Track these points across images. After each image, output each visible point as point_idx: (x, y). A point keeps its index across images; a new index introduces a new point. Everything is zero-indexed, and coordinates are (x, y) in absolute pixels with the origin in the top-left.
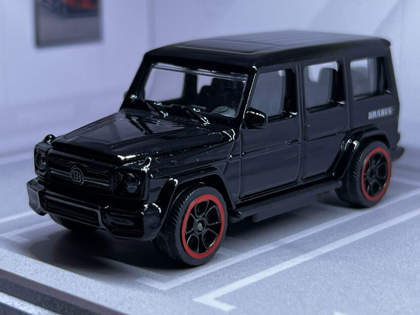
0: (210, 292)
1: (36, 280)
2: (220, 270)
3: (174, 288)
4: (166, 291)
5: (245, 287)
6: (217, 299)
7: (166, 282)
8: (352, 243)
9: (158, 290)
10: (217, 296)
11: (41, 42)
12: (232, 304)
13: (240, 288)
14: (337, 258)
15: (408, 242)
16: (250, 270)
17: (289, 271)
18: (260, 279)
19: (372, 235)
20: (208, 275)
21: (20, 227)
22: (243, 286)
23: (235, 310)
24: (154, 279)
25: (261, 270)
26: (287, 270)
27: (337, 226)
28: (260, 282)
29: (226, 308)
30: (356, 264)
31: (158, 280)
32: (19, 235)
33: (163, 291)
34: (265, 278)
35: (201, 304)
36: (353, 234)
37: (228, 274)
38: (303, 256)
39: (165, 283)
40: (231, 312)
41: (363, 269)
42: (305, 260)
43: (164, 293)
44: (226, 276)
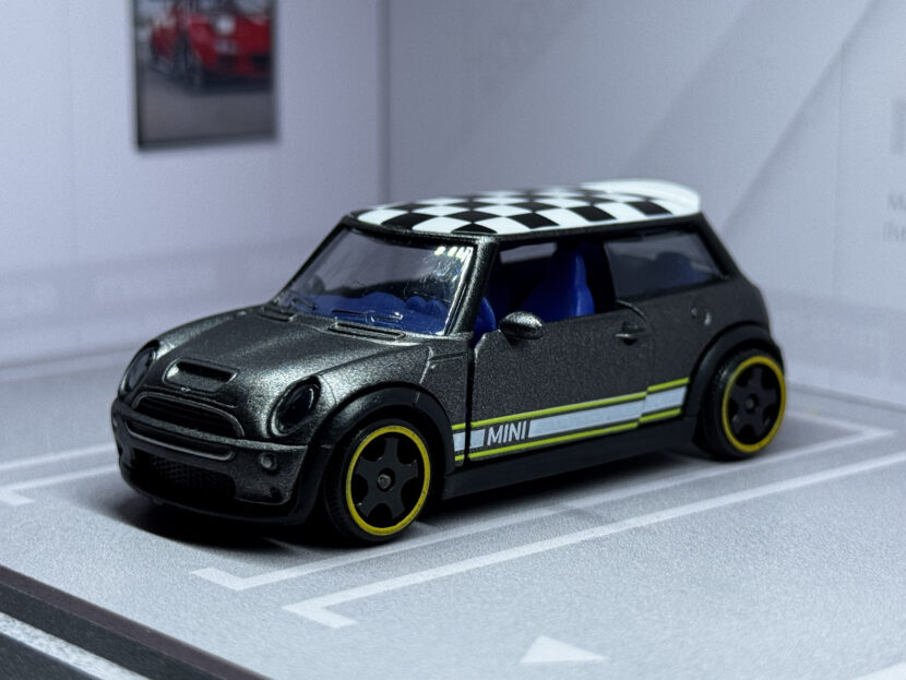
0: (322, 595)
1: (9, 566)
2: (362, 562)
3: (258, 588)
4: (240, 592)
5: (393, 591)
6: (328, 608)
7: (248, 576)
8: (650, 525)
9: (226, 589)
10: (332, 603)
11: (146, 140)
12: (352, 616)
13: (385, 592)
14: (605, 549)
15: (764, 528)
16: (421, 563)
17: (494, 568)
18: (431, 578)
19: (701, 513)
20: (333, 569)
21: (26, 479)
22: (391, 588)
23: (352, 627)
24: (228, 571)
25: (443, 563)
26: (493, 567)
27: (639, 496)
28: (428, 584)
29: (337, 622)
30: (635, 562)
31: (235, 573)
32: (19, 493)
33: (233, 590)
34: (441, 578)
35: (291, 615)
36: (664, 508)
37: (373, 568)
38: (539, 543)
39: (246, 580)
40: (343, 629)
41: (643, 570)
42: (540, 549)
43: (234, 594)
44: (368, 572)
